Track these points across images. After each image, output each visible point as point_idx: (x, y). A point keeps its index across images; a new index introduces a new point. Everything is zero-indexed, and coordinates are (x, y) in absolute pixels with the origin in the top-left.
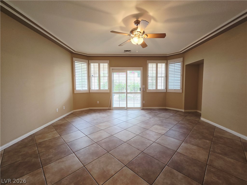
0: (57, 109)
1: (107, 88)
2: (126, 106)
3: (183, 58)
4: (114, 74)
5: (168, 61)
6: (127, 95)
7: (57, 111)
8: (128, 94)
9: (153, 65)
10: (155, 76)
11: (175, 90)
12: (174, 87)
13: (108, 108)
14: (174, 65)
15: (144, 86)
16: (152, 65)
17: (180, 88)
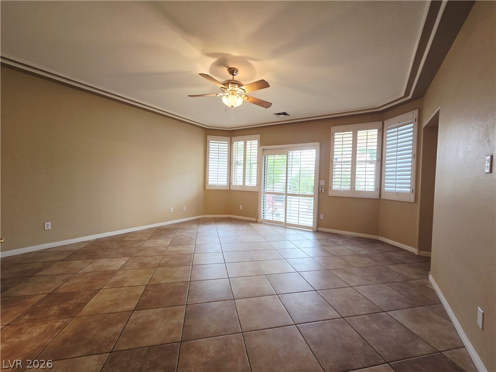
0: (172, 209)
1: (254, 183)
2: (284, 219)
3: (417, 112)
4: (269, 158)
5: (385, 122)
6: (286, 198)
7: (172, 211)
8: (288, 197)
9: (344, 136)
10: (350, 159)
11: (397, 193)
12: (395, 187)
13: (254, 219)
14: (398, 131)
15: (323, 183)
16: (341, 136)
17: (410, 189)
